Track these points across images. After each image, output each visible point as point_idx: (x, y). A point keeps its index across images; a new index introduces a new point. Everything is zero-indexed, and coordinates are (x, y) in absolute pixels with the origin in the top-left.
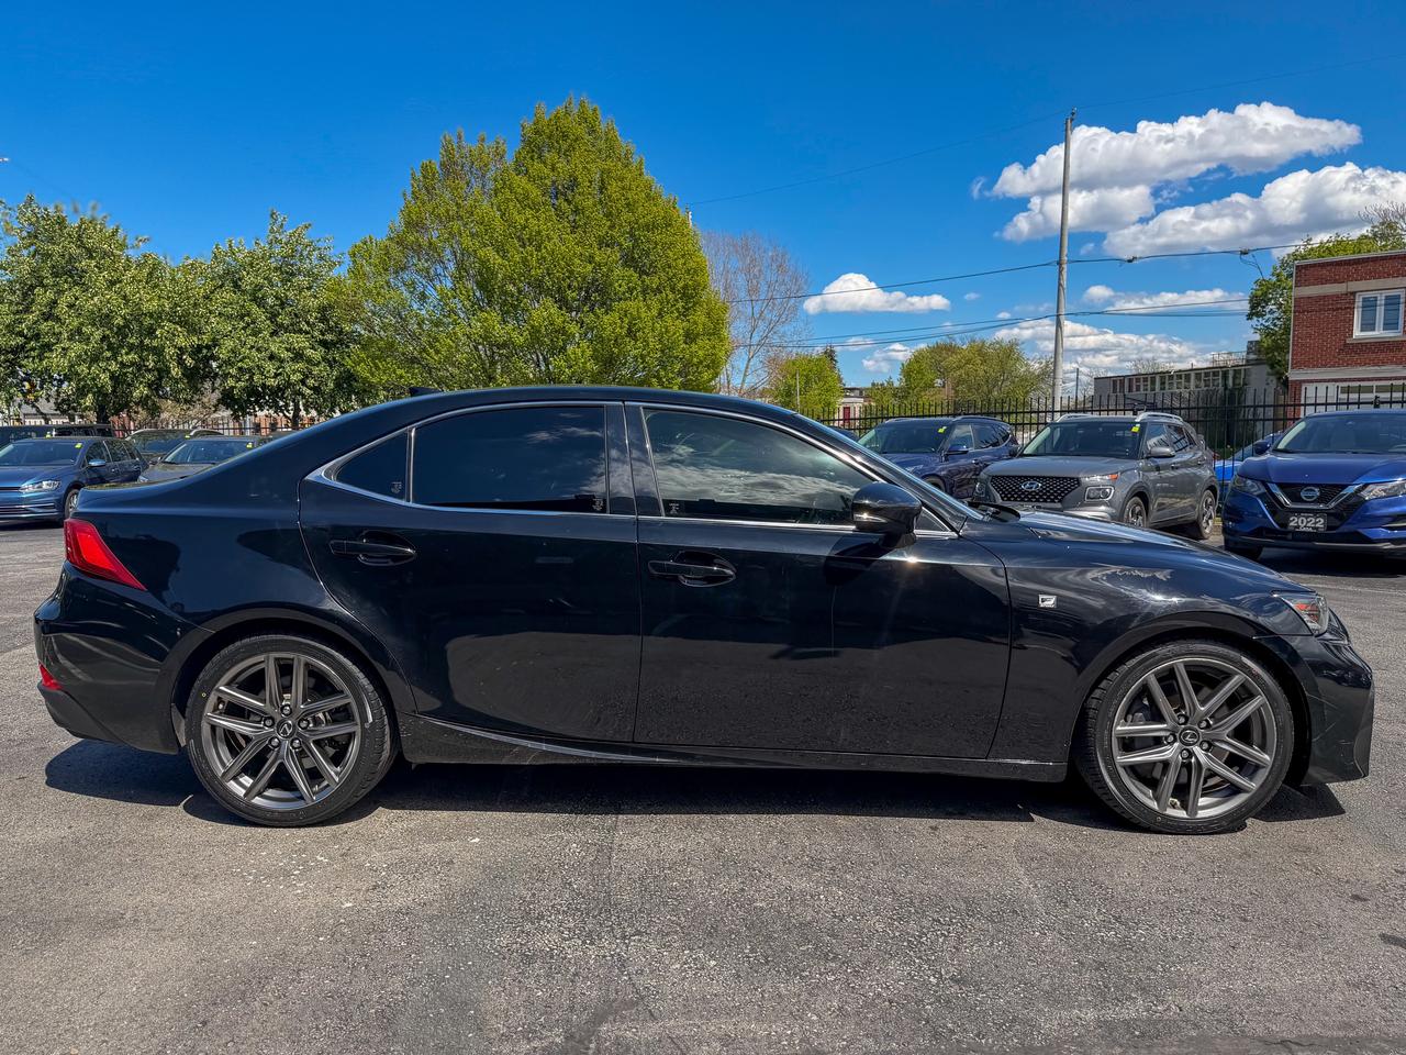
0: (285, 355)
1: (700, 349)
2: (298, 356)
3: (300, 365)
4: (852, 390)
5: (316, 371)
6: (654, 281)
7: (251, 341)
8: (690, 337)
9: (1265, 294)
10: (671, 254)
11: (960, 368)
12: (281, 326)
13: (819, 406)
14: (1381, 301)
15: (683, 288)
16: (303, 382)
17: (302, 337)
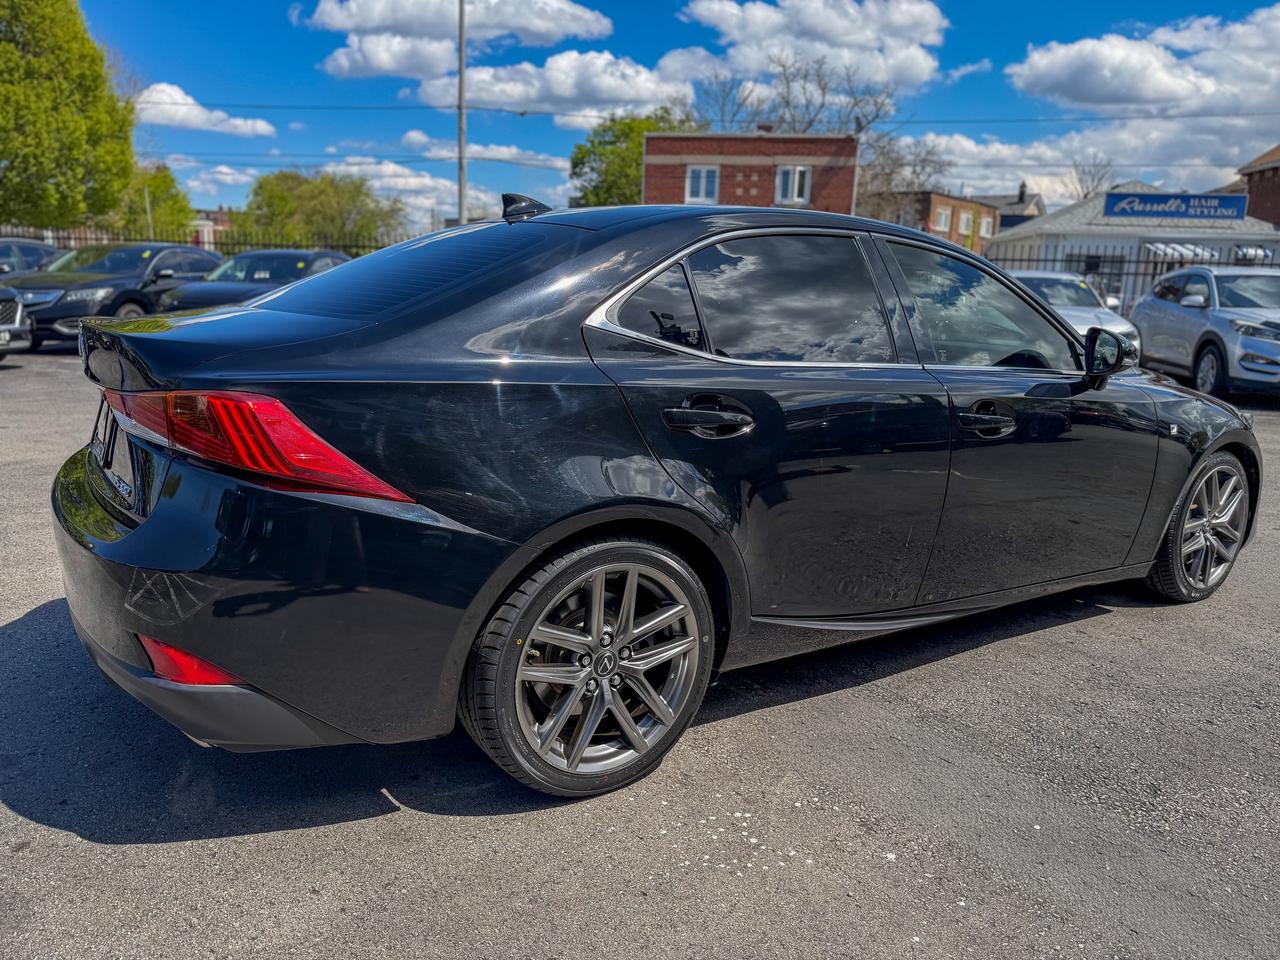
1: (105, 152)
4: (199, 211)
6: (44, 65)
8: (94, 139)
9: (583, 158)
10: (60, 33)
11: (313, 198)
13: (171, 228)
14: (703, 175)
15: (78, 77)
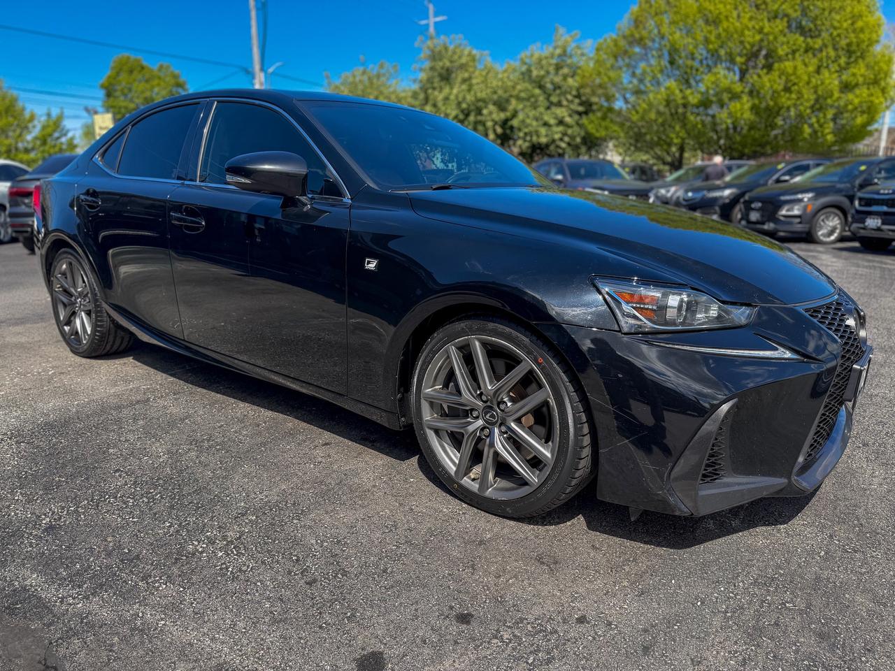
0: (552, 122)
2: (561, 122)
3: (561, 128)
5: (570, 131)
7: (532, 113)
12: (552, 103)
16: (561, 139)
17: (563, 110)
